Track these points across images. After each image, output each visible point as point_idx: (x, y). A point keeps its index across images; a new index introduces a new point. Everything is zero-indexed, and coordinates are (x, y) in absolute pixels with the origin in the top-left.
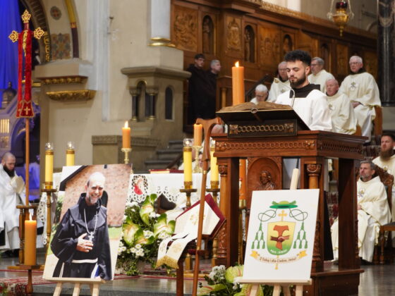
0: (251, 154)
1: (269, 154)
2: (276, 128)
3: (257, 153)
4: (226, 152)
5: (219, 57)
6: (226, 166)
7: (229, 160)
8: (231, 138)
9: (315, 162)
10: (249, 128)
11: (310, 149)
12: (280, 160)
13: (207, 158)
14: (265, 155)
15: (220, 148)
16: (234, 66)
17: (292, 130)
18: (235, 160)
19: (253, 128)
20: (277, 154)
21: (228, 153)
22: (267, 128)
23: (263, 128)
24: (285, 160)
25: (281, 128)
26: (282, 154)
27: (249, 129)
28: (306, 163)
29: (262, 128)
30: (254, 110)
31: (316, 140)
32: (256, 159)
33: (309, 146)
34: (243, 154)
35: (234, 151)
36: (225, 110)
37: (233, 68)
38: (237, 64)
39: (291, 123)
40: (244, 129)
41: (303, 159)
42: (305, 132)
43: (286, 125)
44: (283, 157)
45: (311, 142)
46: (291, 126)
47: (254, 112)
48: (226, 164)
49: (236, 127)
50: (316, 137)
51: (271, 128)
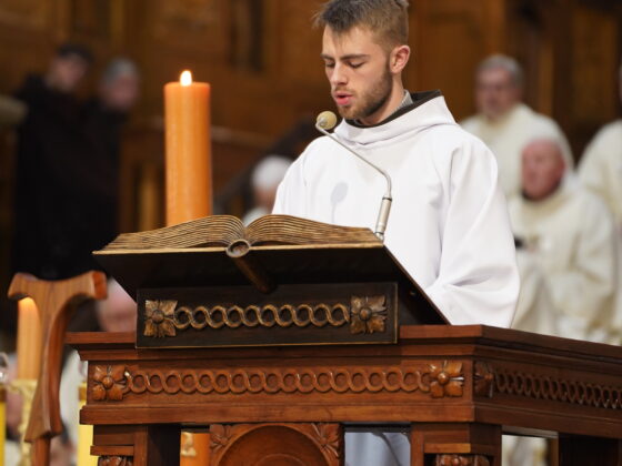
0: (223, 412)
1: (293, 413)
2: (320, 313)
3: (246, 410)
4: (131, 404)
5: (134, 48)
6: (131, 458)
7: (142, 436)
8: (150, 349)
9: (466, 448)
10: (220, 315)
11: (446, 394)
12: (334, 436)
13: (47, 427)
14: (275, 415)
15: (108, 388)
16: (176, 78)
17: (378, 322)
18: (165, 437)
19: (233, 315)
20: (322, 414)
21: (140, 408)
22: (285, 314)
23: (269, 313)
24: (350, 437)
25: (337, 313)
26: (339, 413)
27: (216, 316)
28: (431, 448)
29: (267, 315)
30: (239, 245)
31: (469, 363)
32: (240, 432)
33: (444, 384)
34: (191, 411)
35: (163, 401)
36: (127, 245)
37: (170, 88)
38: (186, 78)
39: (375, 295)
40: (199, 316)
41: (419, 435)
42: (431, 331)
43: (357, 303)
44: (344, 427)
45: (451, 371)
46: (377, 307)
47: (237, 254)
48: (128, 451)
49: (170, 308)
50: (470, 349)
51: (302, 314)
